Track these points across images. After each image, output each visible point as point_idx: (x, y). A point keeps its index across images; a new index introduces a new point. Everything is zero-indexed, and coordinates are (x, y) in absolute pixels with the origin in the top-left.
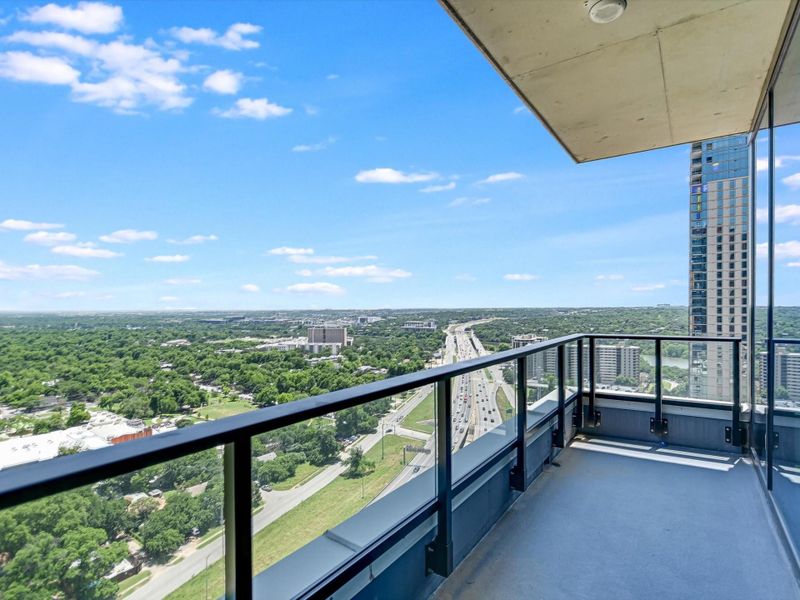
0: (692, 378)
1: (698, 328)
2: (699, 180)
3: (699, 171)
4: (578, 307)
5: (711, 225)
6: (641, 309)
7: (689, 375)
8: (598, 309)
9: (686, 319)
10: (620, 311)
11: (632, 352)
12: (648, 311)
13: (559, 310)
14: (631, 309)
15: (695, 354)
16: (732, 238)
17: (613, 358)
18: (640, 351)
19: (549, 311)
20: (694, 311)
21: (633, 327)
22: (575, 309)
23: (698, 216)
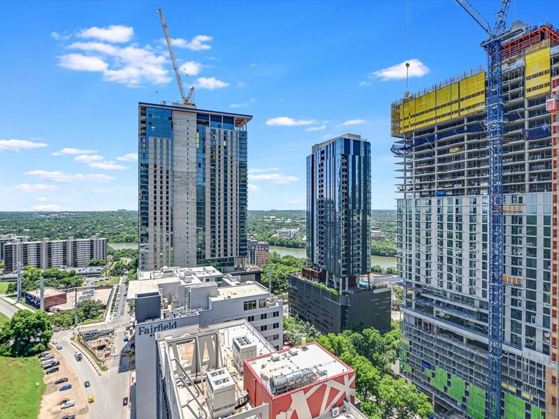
0: (140, 255)
1: (143, 224)
2: (144, 134)
3: (145, 128)
4: (59, 211)
5: (151, 162)
6: (107, 212)
7: (138, 253)
8: (74, 212)
9: (137, 219)
10: (93, 214)
11: (101, 242)
12: (113, 214)
13: (40, 213)
14: (100, 213)
15: (142, 240)
16: (161, 172)
17: (87, 248)
18: (107, 241)
19: (31, 214)
20: (141, 213)
21: (102, 224)
22: (56, 213)
23: (144, 156)
